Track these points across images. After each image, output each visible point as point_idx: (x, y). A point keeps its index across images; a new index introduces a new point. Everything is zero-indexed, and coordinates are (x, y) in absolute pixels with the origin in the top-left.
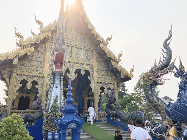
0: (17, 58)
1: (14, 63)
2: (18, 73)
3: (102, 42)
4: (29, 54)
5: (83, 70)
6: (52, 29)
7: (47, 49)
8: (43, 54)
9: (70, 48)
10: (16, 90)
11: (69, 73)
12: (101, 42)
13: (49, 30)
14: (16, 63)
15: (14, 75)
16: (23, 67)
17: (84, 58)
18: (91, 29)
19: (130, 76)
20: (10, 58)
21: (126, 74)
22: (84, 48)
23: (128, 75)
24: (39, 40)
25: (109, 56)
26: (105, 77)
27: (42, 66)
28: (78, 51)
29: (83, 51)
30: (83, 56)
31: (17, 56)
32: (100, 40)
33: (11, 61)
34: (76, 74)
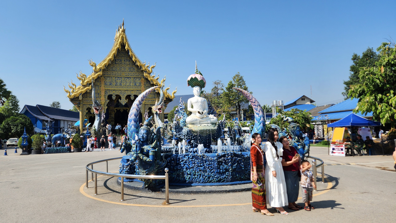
0: (81, 95)
1: (79, 99)
2: (84, 103)
3: (146, 72)
4: (88, 91)
5: (132, 95)
6: (103, 69)
7: (102, 83)
8: (99, 87)
9: (121, 78)
10: (84, 115)
11: (120, 99)
12: (144, 71)
13: (101, 69)
14: (81, 99)
15: (81, 105)
16: (87, 99)
17: (133, 86)
18: (136, 62)
19: (171, 98)
20: (77, 96)
21: (168, 97)
22: (133, 77)
23: (170, 97)
24: (94, 79)
25: (152, 83)
26: (152, 99)
27: (100, 97)
28: (128, 79)
29: (132, 79)
30: (131, 84)
31: (81, 94)
32: (144, 70)
33: (78, 97)
34: (126, 100)
